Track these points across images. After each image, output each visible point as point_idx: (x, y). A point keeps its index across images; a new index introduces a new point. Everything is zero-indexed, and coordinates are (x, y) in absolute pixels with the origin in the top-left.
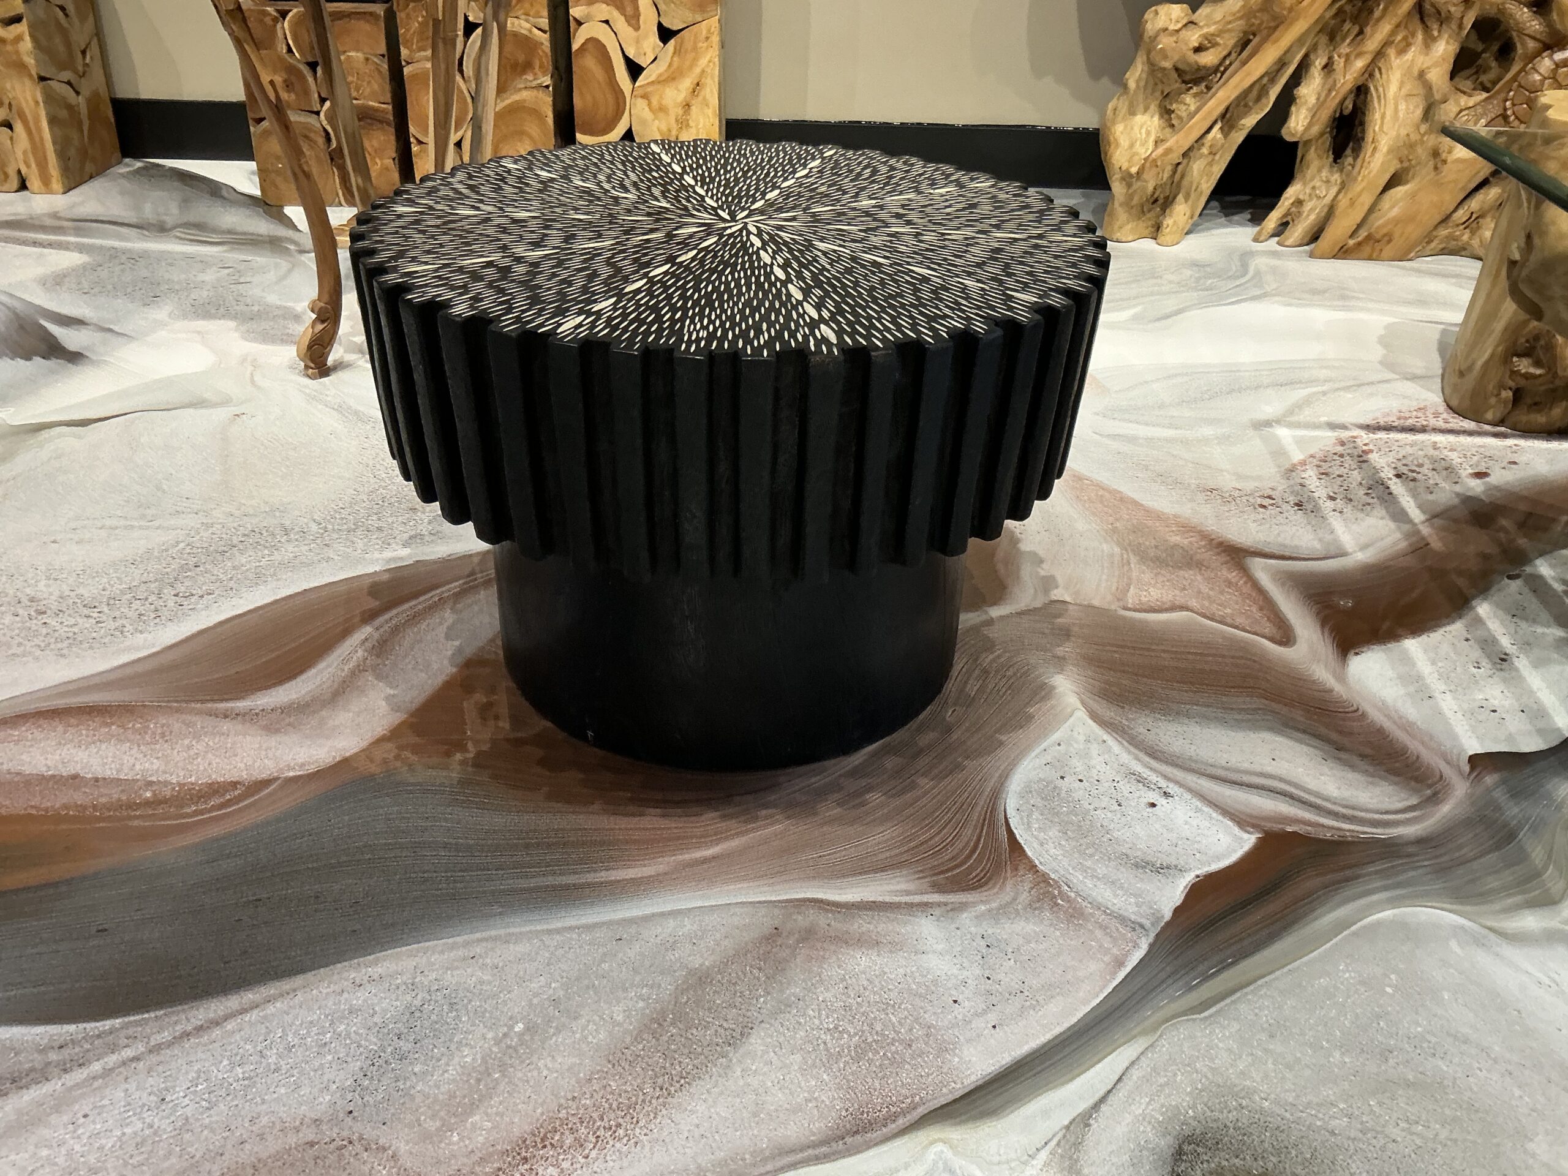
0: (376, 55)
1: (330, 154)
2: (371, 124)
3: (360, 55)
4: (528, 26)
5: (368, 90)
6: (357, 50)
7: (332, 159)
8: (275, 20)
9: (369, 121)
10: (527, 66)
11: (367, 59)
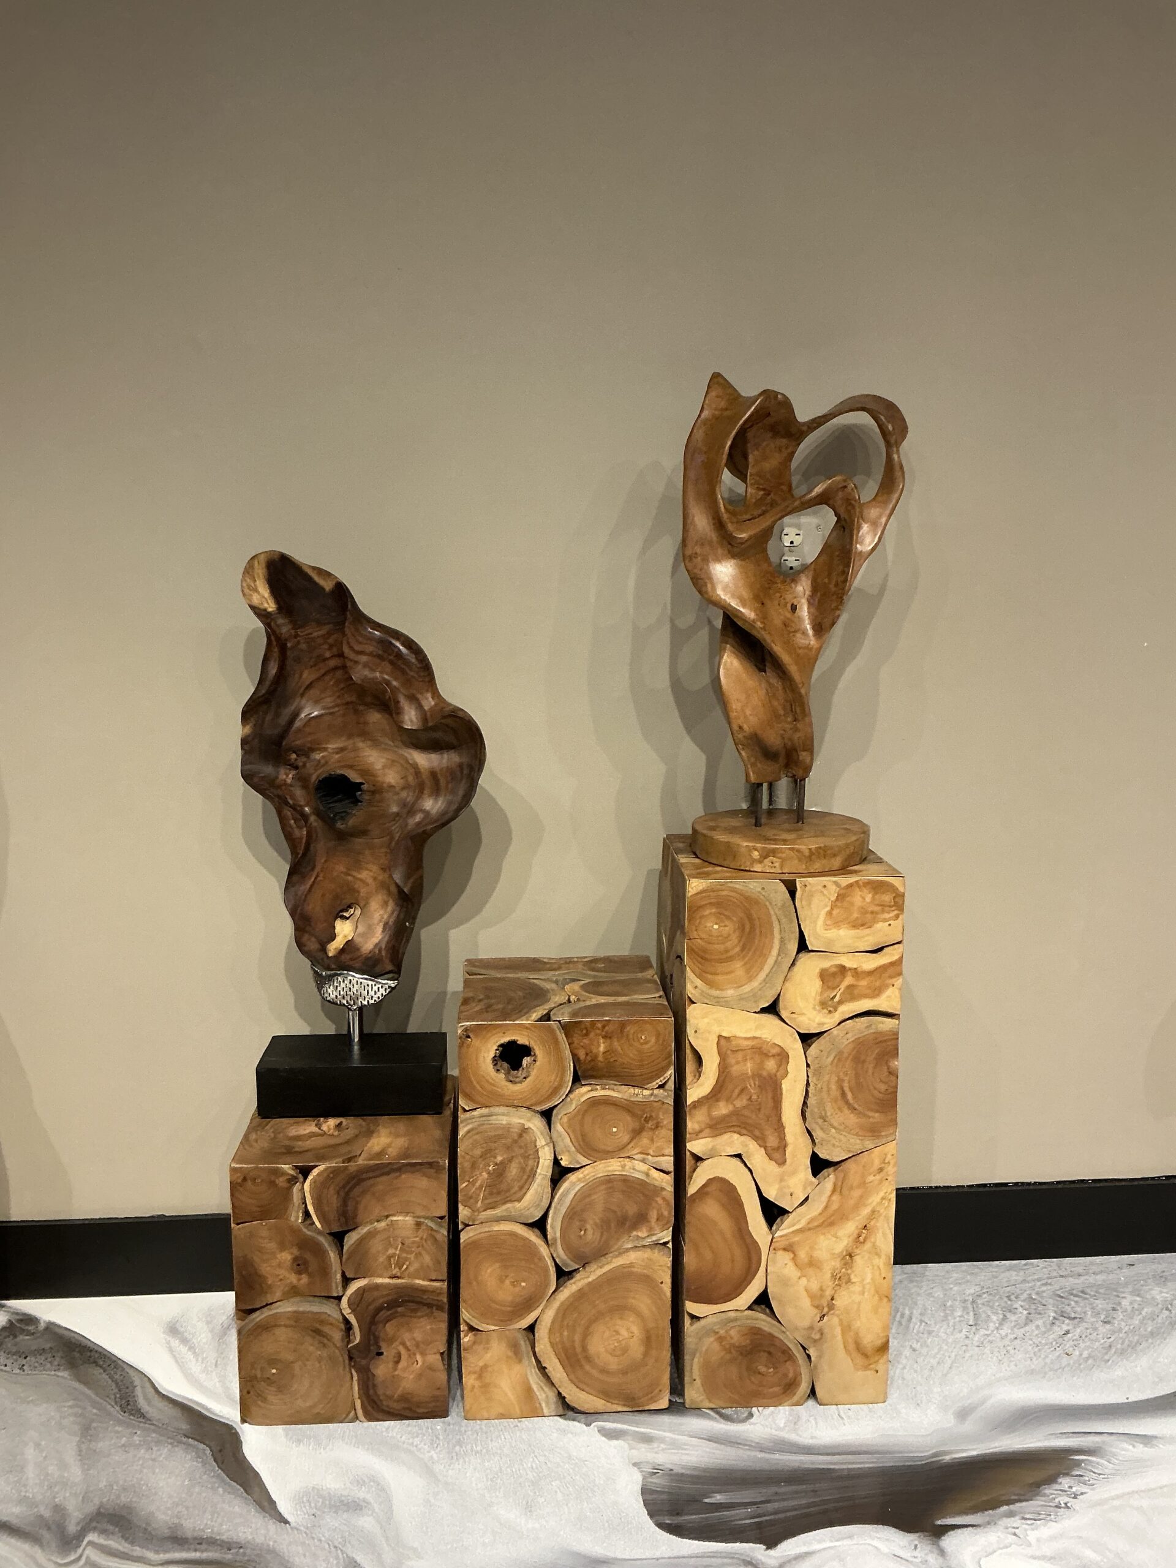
0: (432, 1219)
1: (349, 1351)
2: (415, 1311)
3: (409, 1219)
4: (643, 1167)
5: (416, 1266)
6: (407, 1213)
7: (351, 1358)
8: (293, 1180)
9: (412, 1305)
10: (641, 1219)
11: (418, 1225)
